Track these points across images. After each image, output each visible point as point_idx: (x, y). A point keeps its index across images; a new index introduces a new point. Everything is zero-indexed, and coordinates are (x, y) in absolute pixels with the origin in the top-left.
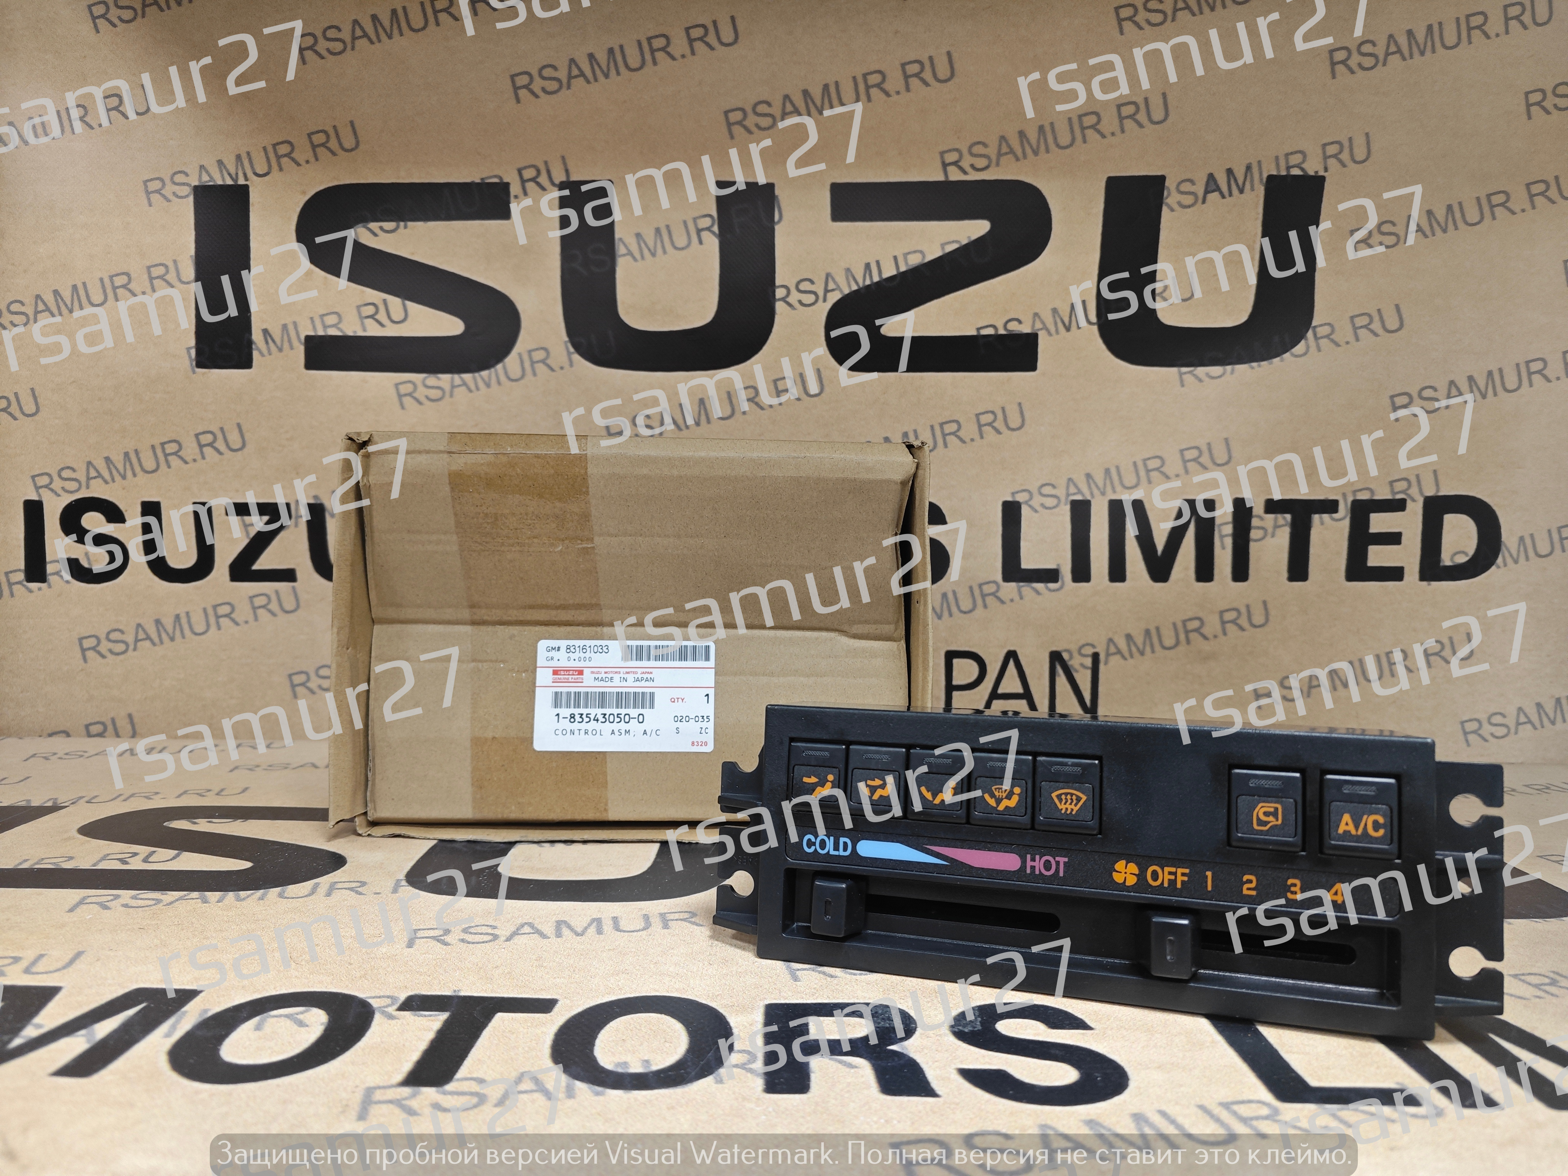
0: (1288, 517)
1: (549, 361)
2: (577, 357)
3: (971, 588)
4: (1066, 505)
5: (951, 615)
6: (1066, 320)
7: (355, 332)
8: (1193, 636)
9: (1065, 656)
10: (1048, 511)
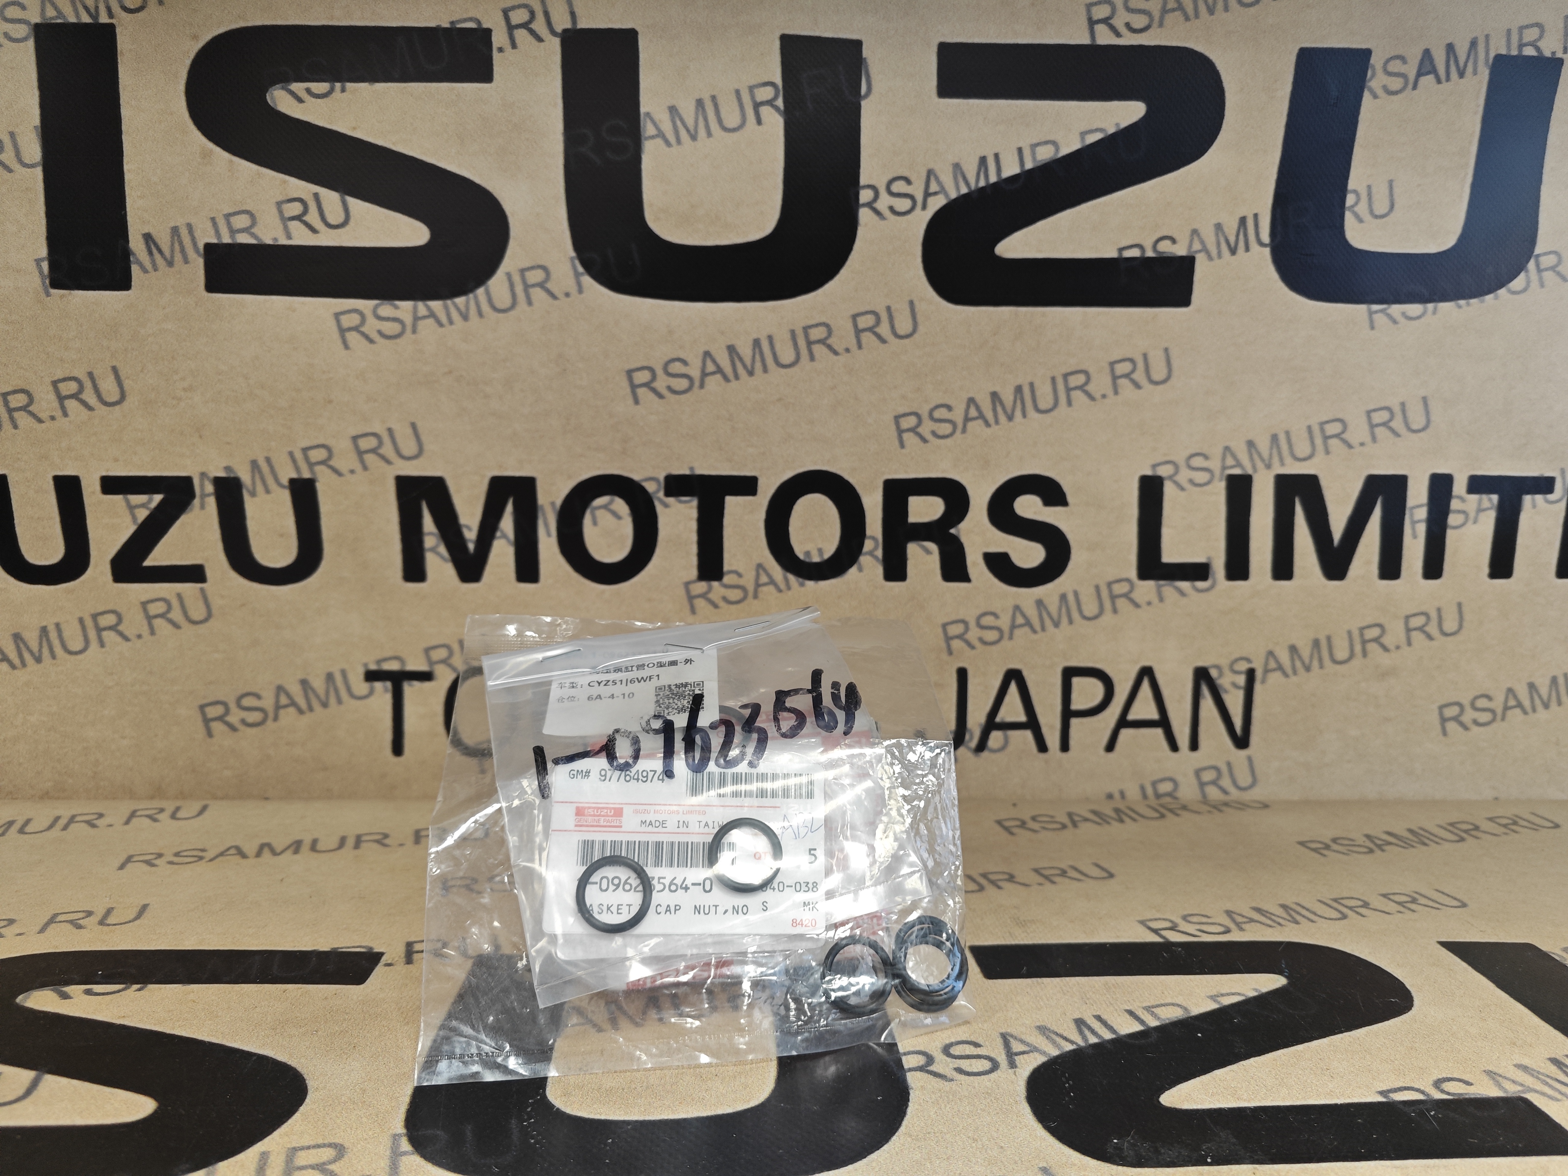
0: (1495, 498)
1: (549, 285)
2: (587, 281)
3: (1097, 588)
4: (1221, 480)
5: (1071, 622)
6: (1232, 239)
7: (275, 239)
8: (1372, 647)
9: (1214, 673)
10: (1198, 489)
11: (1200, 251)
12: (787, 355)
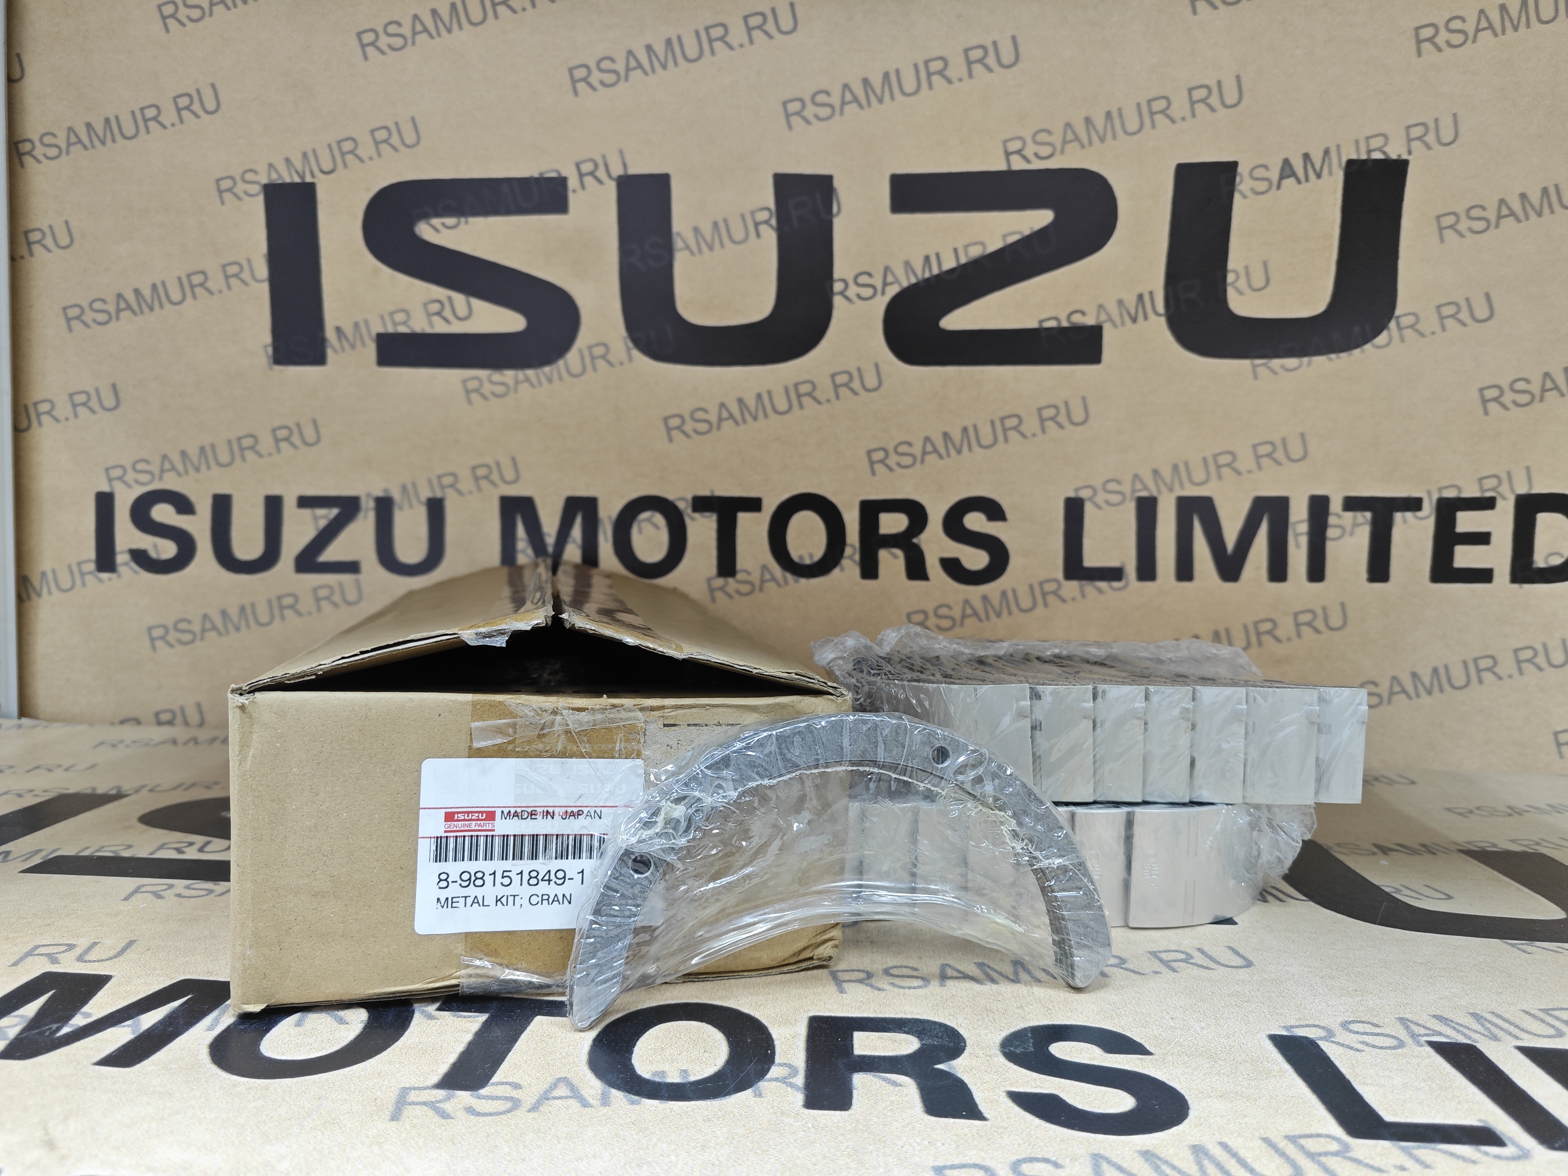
0: (1368, 515)
1: (608, 357)
2: (635, 352)
4: (1131, 501)
5: (1010, 613)
6: (1133, 311)
7: (422, 329)
8: (1266, 638)
10: (1112, 508)
11: (1106, 321)
12: (782, 405)
